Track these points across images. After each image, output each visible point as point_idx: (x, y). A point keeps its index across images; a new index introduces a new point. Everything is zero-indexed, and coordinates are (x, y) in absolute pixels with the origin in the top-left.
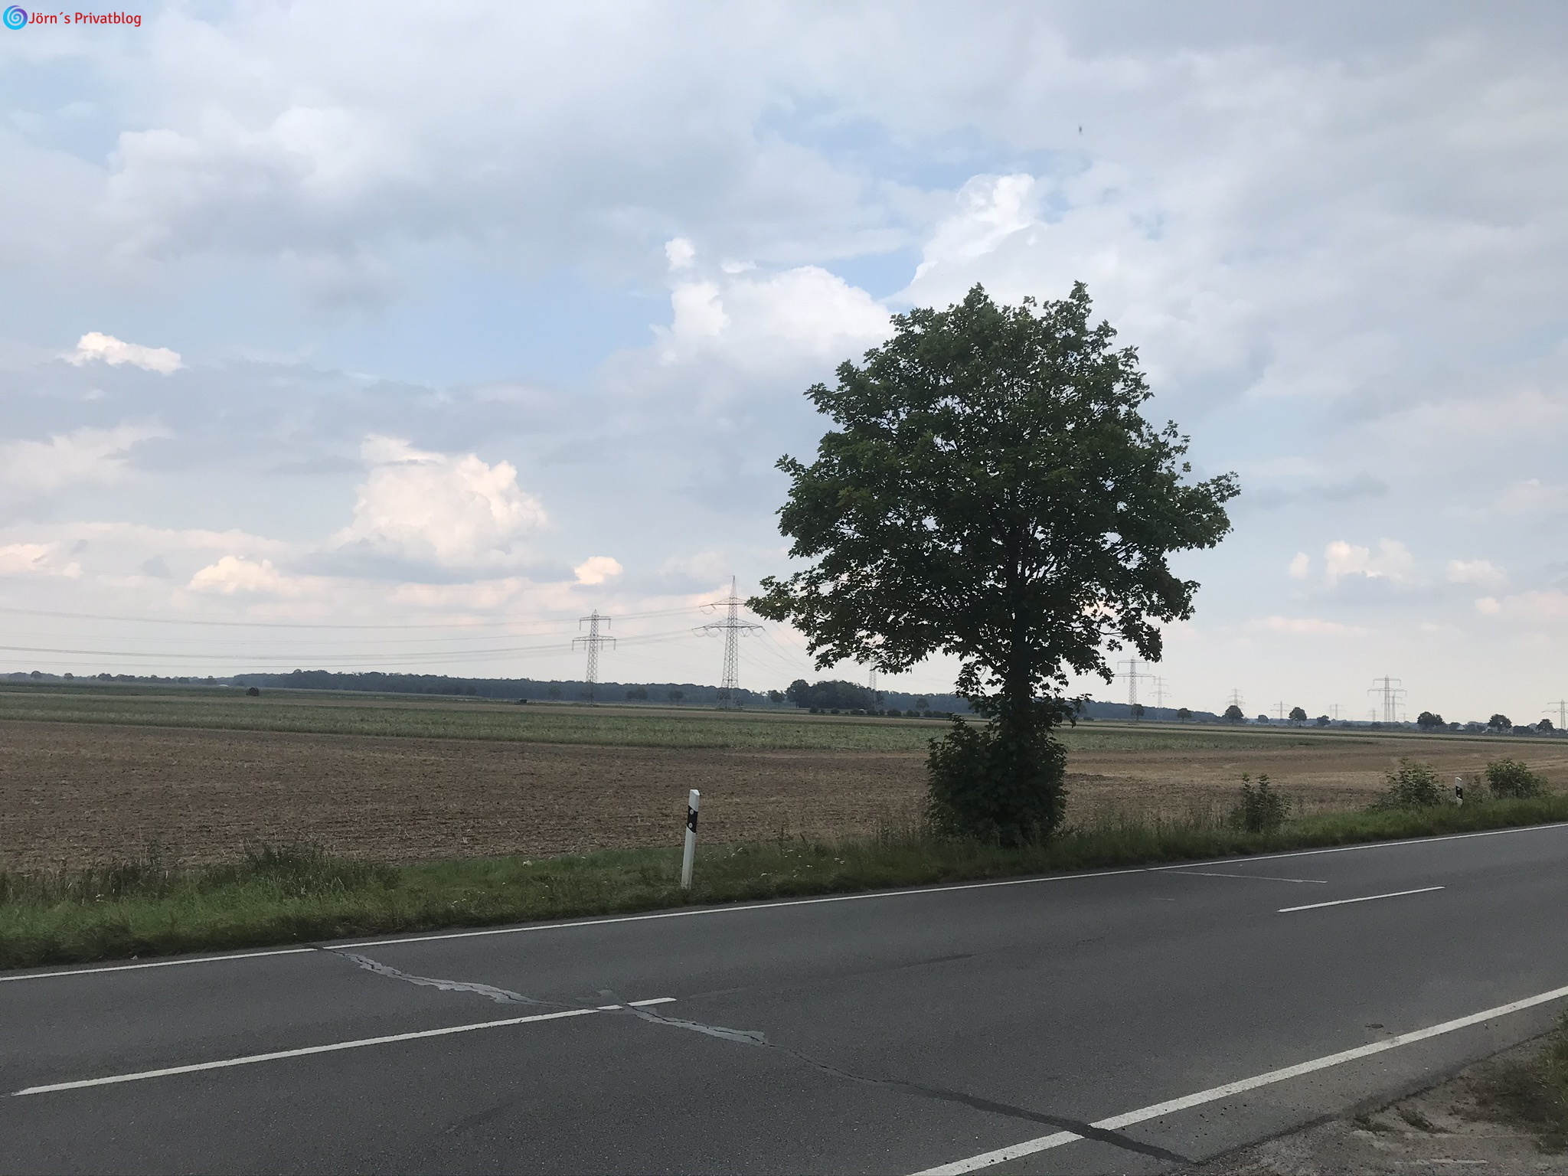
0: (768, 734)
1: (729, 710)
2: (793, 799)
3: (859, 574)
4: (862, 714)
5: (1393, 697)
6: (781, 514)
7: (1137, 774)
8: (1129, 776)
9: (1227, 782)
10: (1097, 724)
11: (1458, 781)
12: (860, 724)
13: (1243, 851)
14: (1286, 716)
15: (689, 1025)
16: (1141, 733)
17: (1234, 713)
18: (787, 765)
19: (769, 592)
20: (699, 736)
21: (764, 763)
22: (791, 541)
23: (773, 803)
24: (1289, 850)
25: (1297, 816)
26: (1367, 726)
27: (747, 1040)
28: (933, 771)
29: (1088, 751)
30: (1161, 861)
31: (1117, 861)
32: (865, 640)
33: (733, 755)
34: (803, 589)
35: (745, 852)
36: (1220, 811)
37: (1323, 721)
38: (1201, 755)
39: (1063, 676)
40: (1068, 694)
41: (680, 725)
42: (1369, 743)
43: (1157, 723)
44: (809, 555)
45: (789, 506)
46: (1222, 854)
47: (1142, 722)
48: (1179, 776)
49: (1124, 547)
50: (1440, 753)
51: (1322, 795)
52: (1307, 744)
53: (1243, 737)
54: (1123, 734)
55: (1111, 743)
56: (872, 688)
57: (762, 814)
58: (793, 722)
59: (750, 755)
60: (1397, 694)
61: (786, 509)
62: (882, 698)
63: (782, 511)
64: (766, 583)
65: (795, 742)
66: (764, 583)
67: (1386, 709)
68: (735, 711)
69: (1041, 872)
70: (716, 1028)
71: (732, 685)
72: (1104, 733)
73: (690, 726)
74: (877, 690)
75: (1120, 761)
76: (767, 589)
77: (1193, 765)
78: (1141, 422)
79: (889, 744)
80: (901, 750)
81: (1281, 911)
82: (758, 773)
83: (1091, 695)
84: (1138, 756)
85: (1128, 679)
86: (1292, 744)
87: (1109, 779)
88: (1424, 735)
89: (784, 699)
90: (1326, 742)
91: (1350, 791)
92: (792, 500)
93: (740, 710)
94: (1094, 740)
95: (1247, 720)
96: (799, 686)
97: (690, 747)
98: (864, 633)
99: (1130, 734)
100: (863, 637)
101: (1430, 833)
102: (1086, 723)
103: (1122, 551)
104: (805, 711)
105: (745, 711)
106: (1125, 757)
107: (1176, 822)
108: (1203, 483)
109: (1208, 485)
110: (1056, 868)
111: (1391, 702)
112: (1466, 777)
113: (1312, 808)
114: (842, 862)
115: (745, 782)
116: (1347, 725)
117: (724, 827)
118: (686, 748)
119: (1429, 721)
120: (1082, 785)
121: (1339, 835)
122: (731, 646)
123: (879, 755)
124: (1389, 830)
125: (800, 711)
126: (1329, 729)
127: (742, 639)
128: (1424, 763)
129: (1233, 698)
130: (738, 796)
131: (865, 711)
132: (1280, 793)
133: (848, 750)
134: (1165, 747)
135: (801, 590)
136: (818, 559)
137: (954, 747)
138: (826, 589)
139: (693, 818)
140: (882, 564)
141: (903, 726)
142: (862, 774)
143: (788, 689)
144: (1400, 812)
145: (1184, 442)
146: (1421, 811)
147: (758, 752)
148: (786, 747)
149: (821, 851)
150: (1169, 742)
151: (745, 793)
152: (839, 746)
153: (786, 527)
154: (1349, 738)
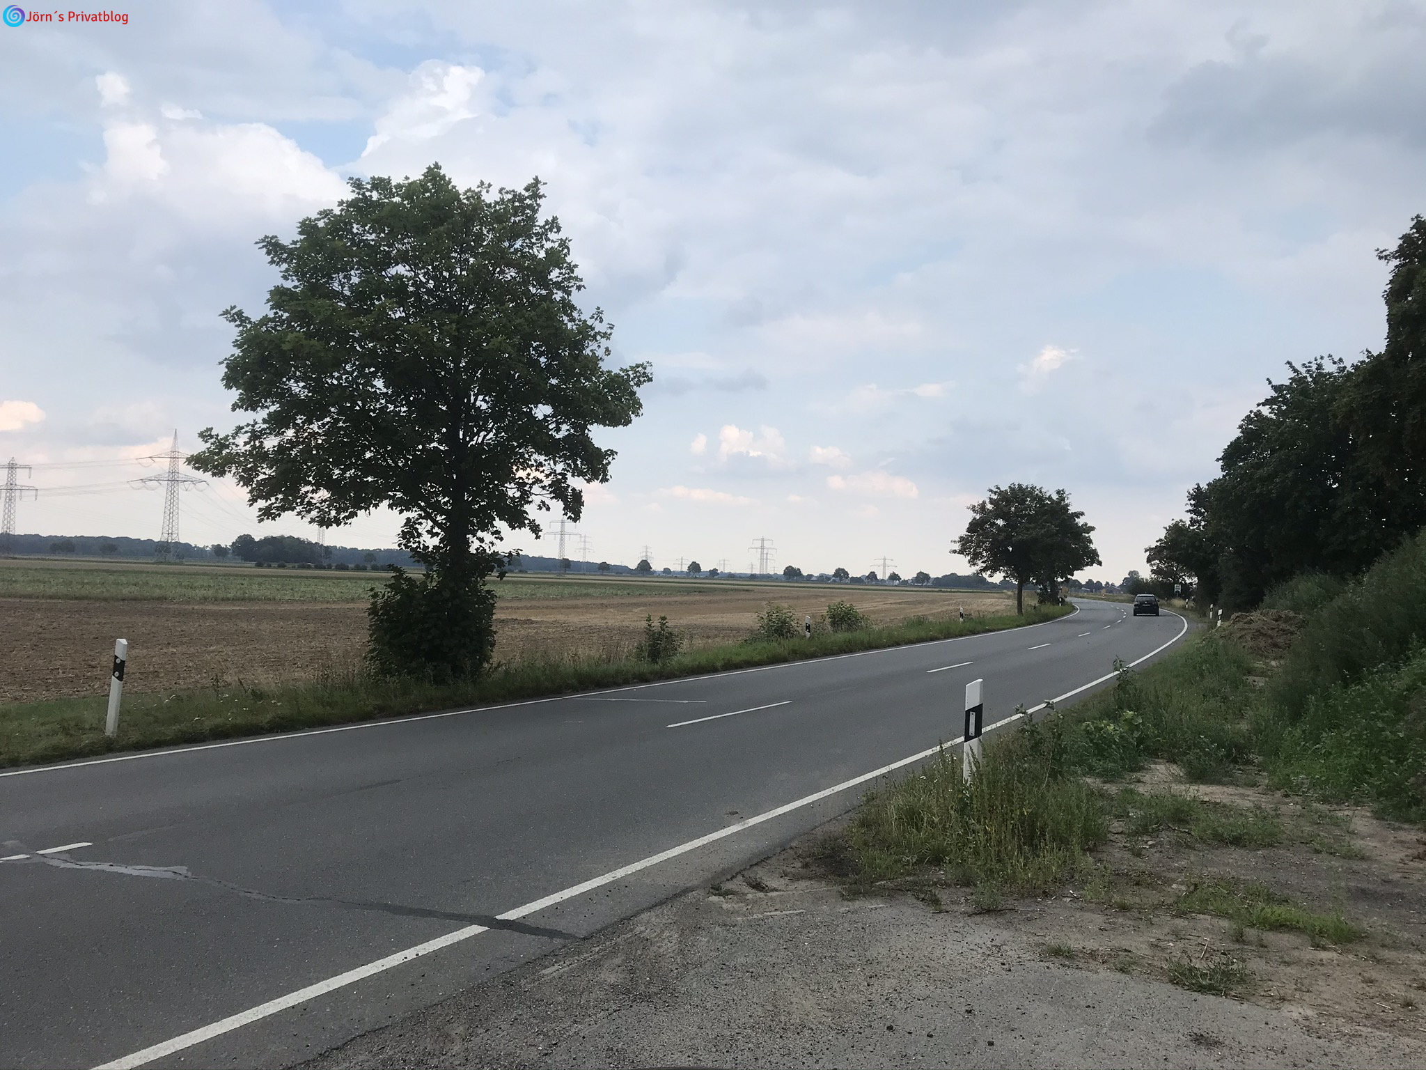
0: (210, 586)
1: (169, 563)
2: (234, 648)
3: (305, 431)
4: (309, 567)
5: (767, 554)
6: (224, 365)
7: (561, 618)
8: (555, 619)
9: (634, 623)
10: (530, 576)
11: (807, 619)
12: (307, 577)
13: (643, 679)
14: (685, 569)
15: (105, 867)
16: (566, 583)
17: (644, 567)
18: (230, 616)
19: (208, 445)
20: (133, 588)
21: (204, 615)
22: (235, 394)
23: (212, 652)
24: (679, 677)
25: (688, 648)
26: (748, 577)
27: (169, 875)
28: (373, 618)
29: (520, 600)
30: (575, 690)
31: (537, 691)
32: (310, 495)
33: (172, 607)
34: (246, 444)
35: (179, 698)
36: (628, 647)
37: (714, 573)
38: (616, 601)
39: (498, 532)
40: (502, 548)
41: (112, 578)
42: (747, 590)
43: (581, 574)
44: (254, 409)
45: (232, 358)
46: (627, 682)
47: (568, 574)
48: (596, 619)
49: (554, 419)
50: (798, 598)
51: (710, 632)
52: (700, 591)
53: (650, 586)
54: (552, 584)
55: (540, 592)
56: (321, 543)
57: (200, 662)
58: (237, 575)
59: (190, 607)
60: (770, 551)
61: (231, 360)
62: (331, 552)
63: (226, 362)
64: (205, 435)
65: (239, 594)
66: (202, 435)
67: (761, 564)
68: (176, 564)
69: (471, 704)
70: (134, 867)
71: (174, 539)
72: (535, 583)
73: (124, 579)
74: (325, 545)
75: (547, 607)
76: (206, 442)
77: (608, 610)
78: (573, 308)
79: (335, 595)
80: (347, 601)
81: (669, 726)
82: (198, 624)
83: (521, 550)
84: (562, 603)
85: (558, 537)
86: (689, 591)
87: (537, 622)
88: (788, 584)
89: (228, 553)
90: (715, 590)
91: (731, 629)
92: (237, 352)
93: (181, 564)
94: (526, 590)
95: (655, 572)
96: (245, 542)
97: (123, 600)
98: (309, 488)
99: (558, 584)
100: (308, 492)
101: (785, 660)
102: (520, 575)
103: (553, 422)
104: (249, 565)
105: (187, 565)
106: (552, 603)
107: (589, 657)
108: (625, 368)
109: (628, 371)
110: (485, 700)
111: (765, 557)
112: (813, 616)
113: (699, 643)
114: (279, 704)
115: (182, 633)
116: (731, 576)
117: (157, 676)
118: (118, 600)
119: (792, 573)
120: (513, 628)
121: (719, 664)
122: (172, 500)
123: (325, 606)
124: (757, 658)
125: (245, 565)
126: (717, 579)
127: (182, 491)
128: (786, 605)
129: (644, 554)
130: (175, 647)
131: (312, 565)
132: (675, 631)
133: (292, 601)
134: (587, 595)
135: (244, 446)
136: (262, 414)
137: (394, 595)
138: (270, 443)
139: (119, 668)
140: (328, 422)
141: (350, 579)
142: (305, 624)
143: (233, 543)
144: (765, 644)
145: (609, 329)
146: (780, 644)
147: (198, 604)
148: (228, 599)
149: (258, 695)
150: (591, 591)
151: (182, 644)
152: (284, 597)
153: (231, 380)
154: (733, 586)
